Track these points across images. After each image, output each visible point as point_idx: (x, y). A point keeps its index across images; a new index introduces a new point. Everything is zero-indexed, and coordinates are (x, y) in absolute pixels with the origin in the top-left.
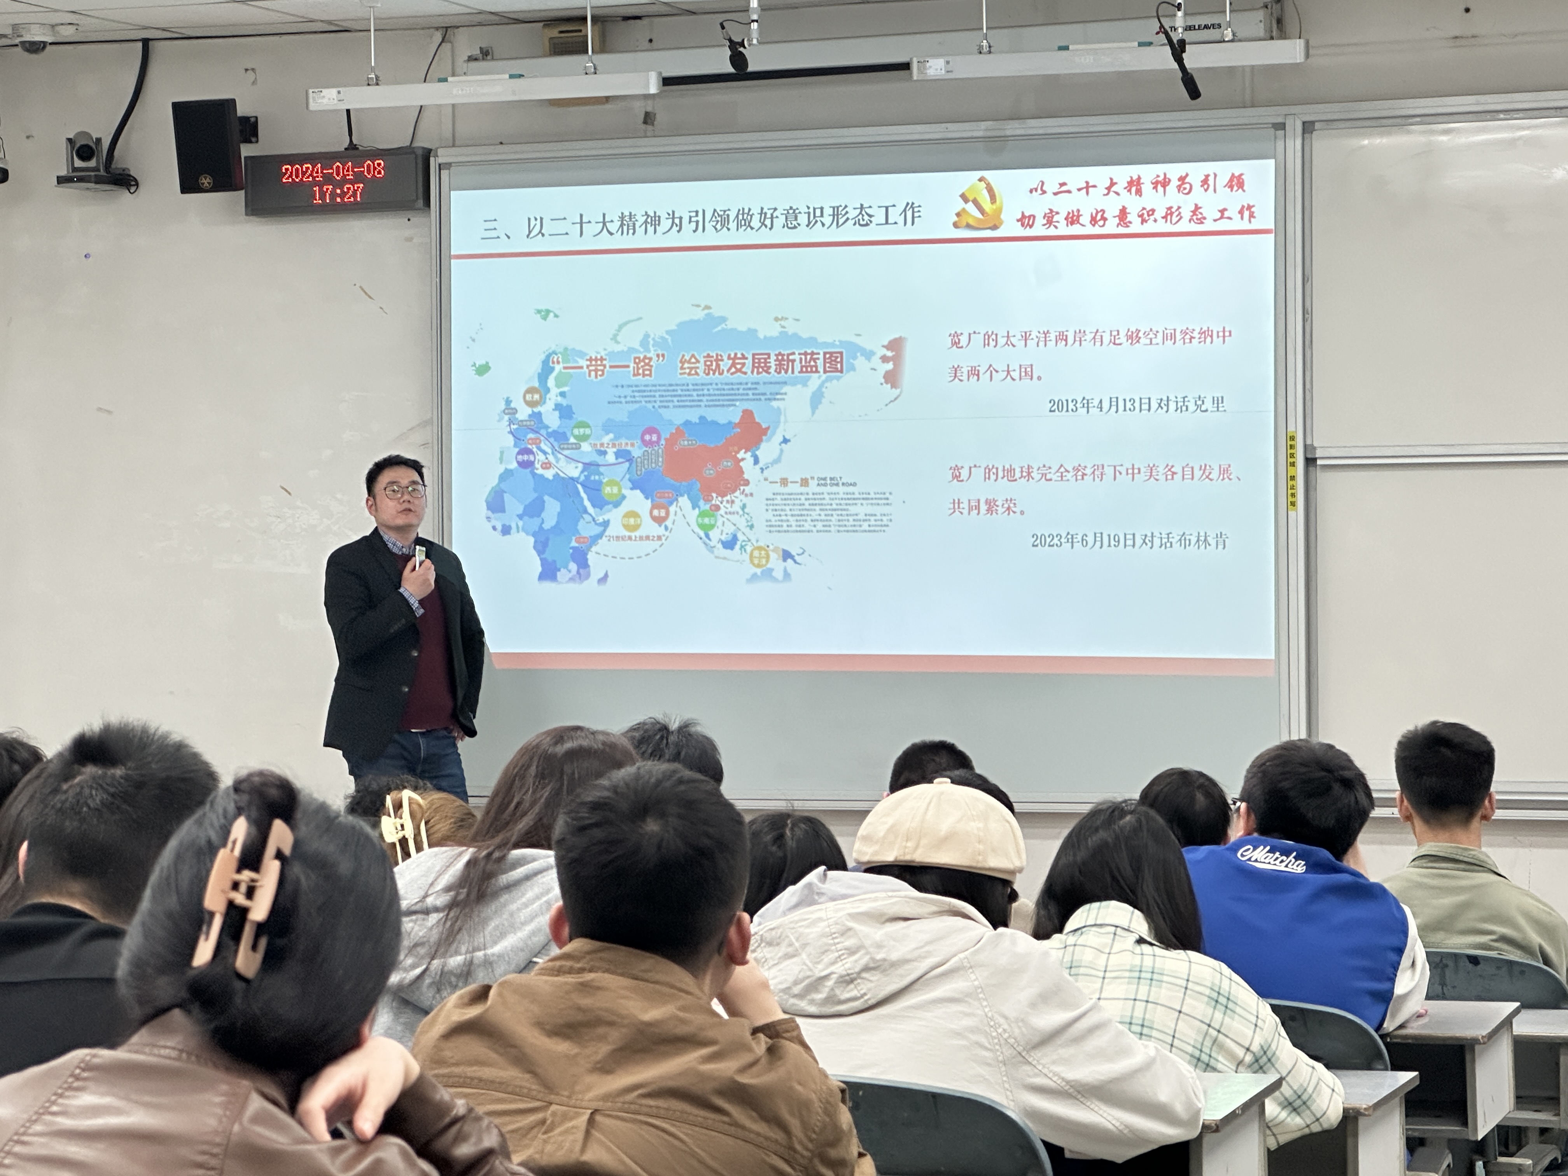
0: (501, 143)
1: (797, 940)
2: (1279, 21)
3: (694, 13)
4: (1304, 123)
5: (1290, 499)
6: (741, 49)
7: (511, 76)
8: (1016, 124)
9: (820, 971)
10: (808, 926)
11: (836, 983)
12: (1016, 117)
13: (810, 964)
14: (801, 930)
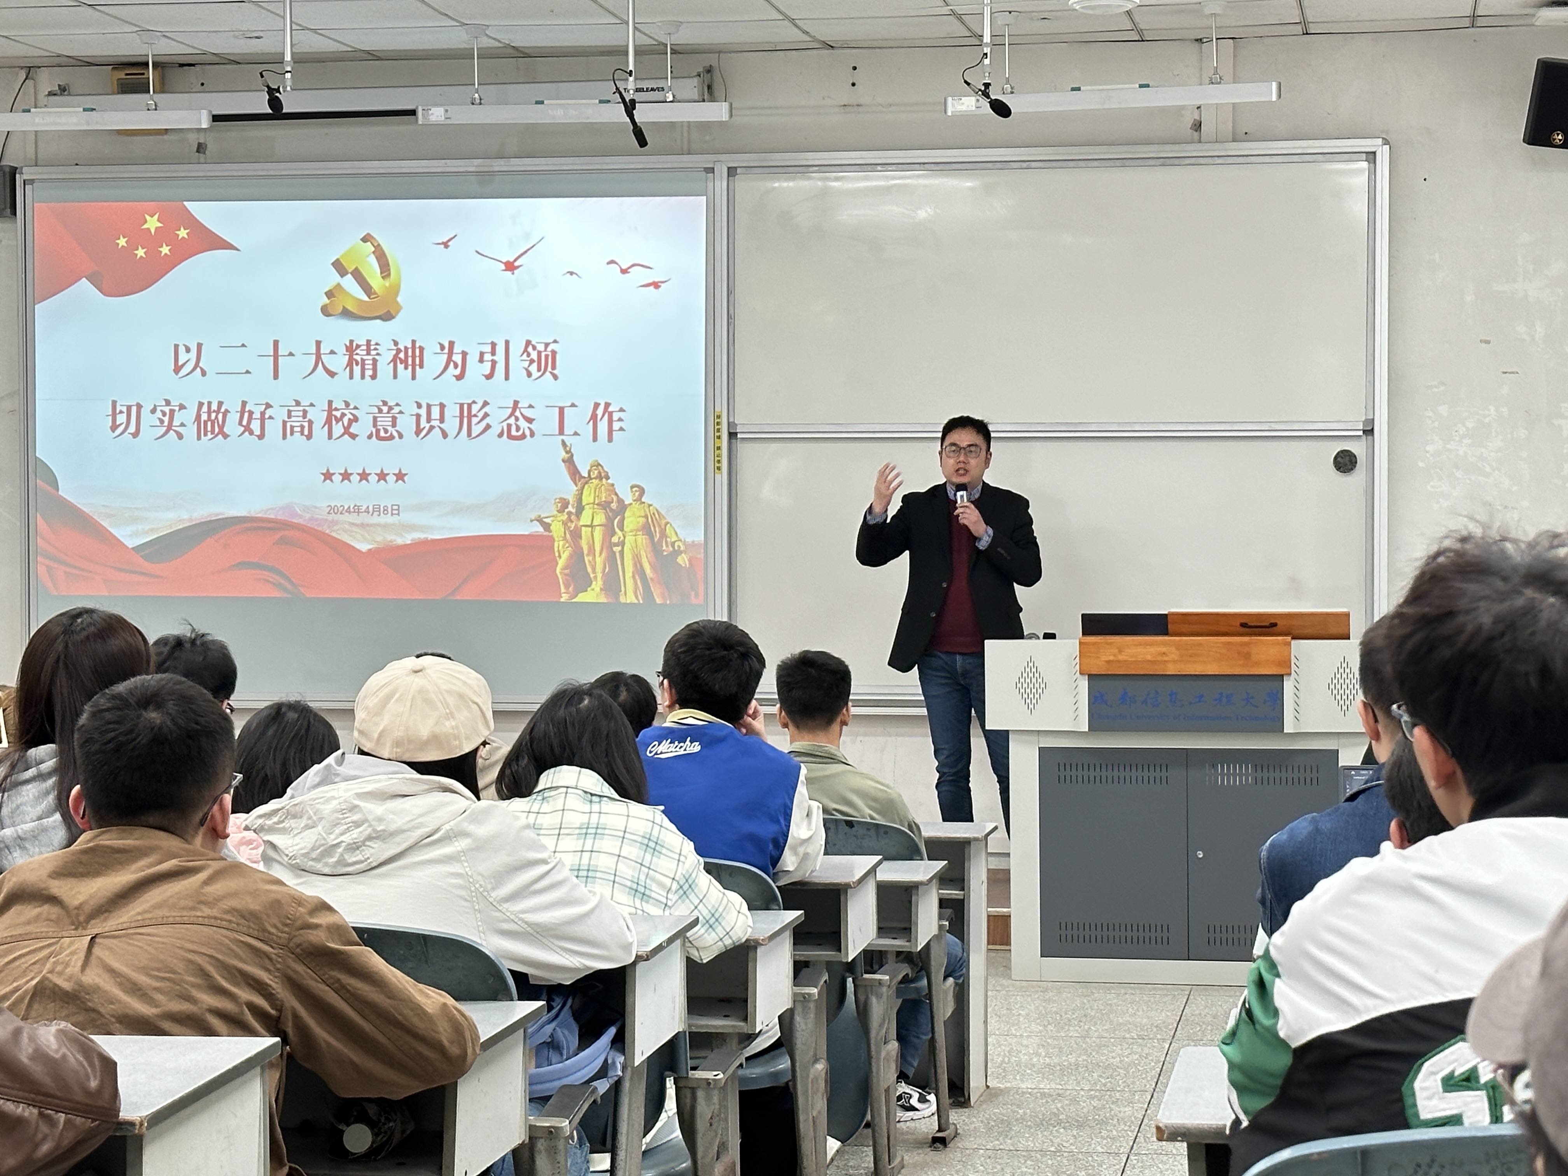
0: (77, 165)
1: (315, 814)
2: (709, 87)
3: (239, 63)
4: (729, 168)
5: (717, 465)
6: (278, 94)
7: (84, 110)
8: (502, 162)
9: (332, 840)
10: (323, 803)
11: (344, 850)
12: (501, 156)
13: (324, 835)
14: (318, 806)
